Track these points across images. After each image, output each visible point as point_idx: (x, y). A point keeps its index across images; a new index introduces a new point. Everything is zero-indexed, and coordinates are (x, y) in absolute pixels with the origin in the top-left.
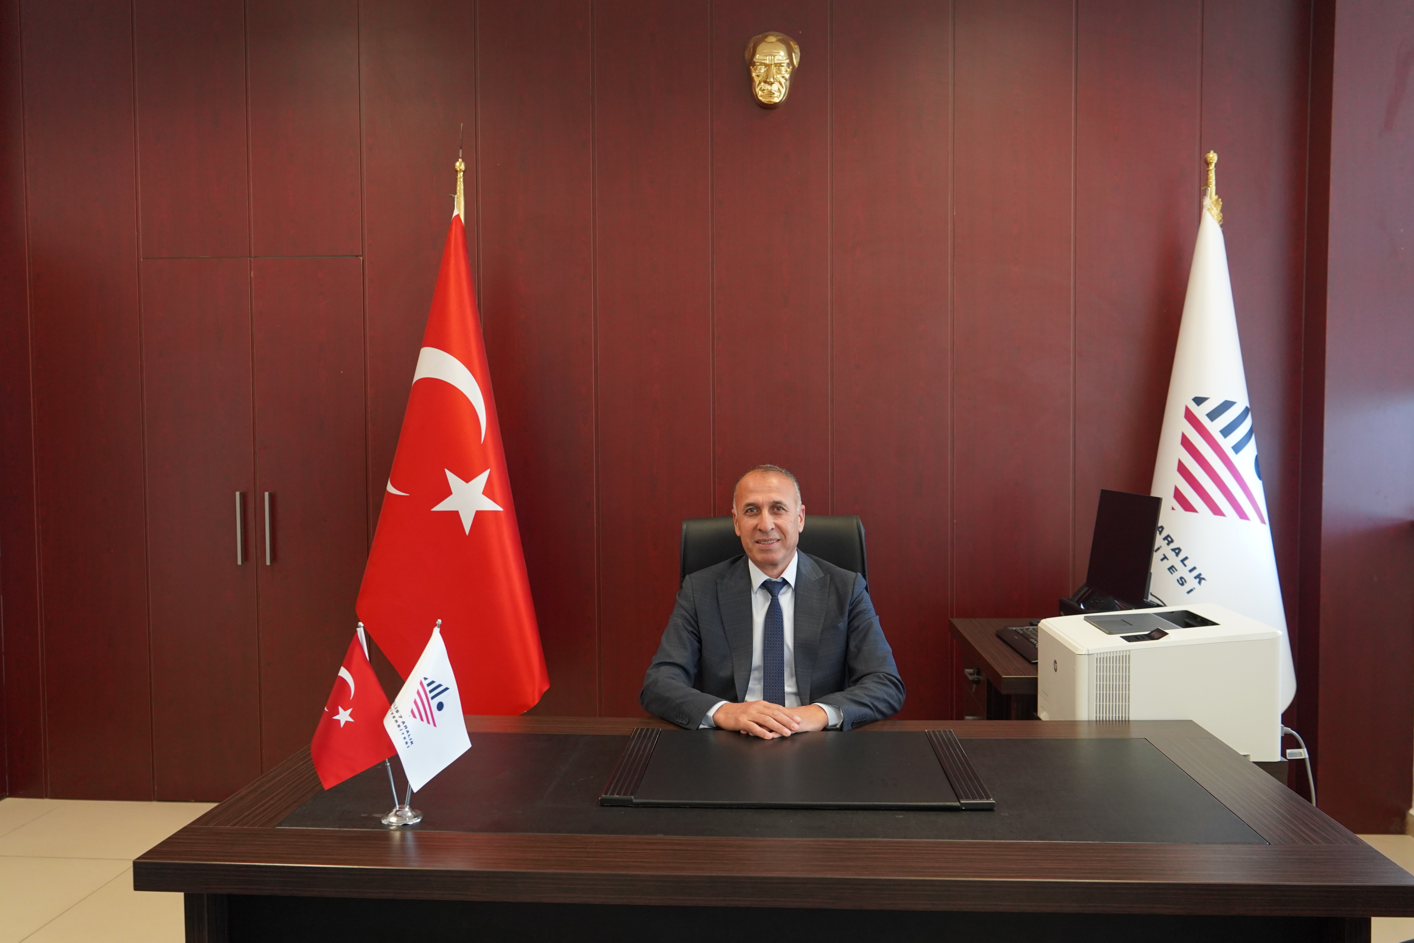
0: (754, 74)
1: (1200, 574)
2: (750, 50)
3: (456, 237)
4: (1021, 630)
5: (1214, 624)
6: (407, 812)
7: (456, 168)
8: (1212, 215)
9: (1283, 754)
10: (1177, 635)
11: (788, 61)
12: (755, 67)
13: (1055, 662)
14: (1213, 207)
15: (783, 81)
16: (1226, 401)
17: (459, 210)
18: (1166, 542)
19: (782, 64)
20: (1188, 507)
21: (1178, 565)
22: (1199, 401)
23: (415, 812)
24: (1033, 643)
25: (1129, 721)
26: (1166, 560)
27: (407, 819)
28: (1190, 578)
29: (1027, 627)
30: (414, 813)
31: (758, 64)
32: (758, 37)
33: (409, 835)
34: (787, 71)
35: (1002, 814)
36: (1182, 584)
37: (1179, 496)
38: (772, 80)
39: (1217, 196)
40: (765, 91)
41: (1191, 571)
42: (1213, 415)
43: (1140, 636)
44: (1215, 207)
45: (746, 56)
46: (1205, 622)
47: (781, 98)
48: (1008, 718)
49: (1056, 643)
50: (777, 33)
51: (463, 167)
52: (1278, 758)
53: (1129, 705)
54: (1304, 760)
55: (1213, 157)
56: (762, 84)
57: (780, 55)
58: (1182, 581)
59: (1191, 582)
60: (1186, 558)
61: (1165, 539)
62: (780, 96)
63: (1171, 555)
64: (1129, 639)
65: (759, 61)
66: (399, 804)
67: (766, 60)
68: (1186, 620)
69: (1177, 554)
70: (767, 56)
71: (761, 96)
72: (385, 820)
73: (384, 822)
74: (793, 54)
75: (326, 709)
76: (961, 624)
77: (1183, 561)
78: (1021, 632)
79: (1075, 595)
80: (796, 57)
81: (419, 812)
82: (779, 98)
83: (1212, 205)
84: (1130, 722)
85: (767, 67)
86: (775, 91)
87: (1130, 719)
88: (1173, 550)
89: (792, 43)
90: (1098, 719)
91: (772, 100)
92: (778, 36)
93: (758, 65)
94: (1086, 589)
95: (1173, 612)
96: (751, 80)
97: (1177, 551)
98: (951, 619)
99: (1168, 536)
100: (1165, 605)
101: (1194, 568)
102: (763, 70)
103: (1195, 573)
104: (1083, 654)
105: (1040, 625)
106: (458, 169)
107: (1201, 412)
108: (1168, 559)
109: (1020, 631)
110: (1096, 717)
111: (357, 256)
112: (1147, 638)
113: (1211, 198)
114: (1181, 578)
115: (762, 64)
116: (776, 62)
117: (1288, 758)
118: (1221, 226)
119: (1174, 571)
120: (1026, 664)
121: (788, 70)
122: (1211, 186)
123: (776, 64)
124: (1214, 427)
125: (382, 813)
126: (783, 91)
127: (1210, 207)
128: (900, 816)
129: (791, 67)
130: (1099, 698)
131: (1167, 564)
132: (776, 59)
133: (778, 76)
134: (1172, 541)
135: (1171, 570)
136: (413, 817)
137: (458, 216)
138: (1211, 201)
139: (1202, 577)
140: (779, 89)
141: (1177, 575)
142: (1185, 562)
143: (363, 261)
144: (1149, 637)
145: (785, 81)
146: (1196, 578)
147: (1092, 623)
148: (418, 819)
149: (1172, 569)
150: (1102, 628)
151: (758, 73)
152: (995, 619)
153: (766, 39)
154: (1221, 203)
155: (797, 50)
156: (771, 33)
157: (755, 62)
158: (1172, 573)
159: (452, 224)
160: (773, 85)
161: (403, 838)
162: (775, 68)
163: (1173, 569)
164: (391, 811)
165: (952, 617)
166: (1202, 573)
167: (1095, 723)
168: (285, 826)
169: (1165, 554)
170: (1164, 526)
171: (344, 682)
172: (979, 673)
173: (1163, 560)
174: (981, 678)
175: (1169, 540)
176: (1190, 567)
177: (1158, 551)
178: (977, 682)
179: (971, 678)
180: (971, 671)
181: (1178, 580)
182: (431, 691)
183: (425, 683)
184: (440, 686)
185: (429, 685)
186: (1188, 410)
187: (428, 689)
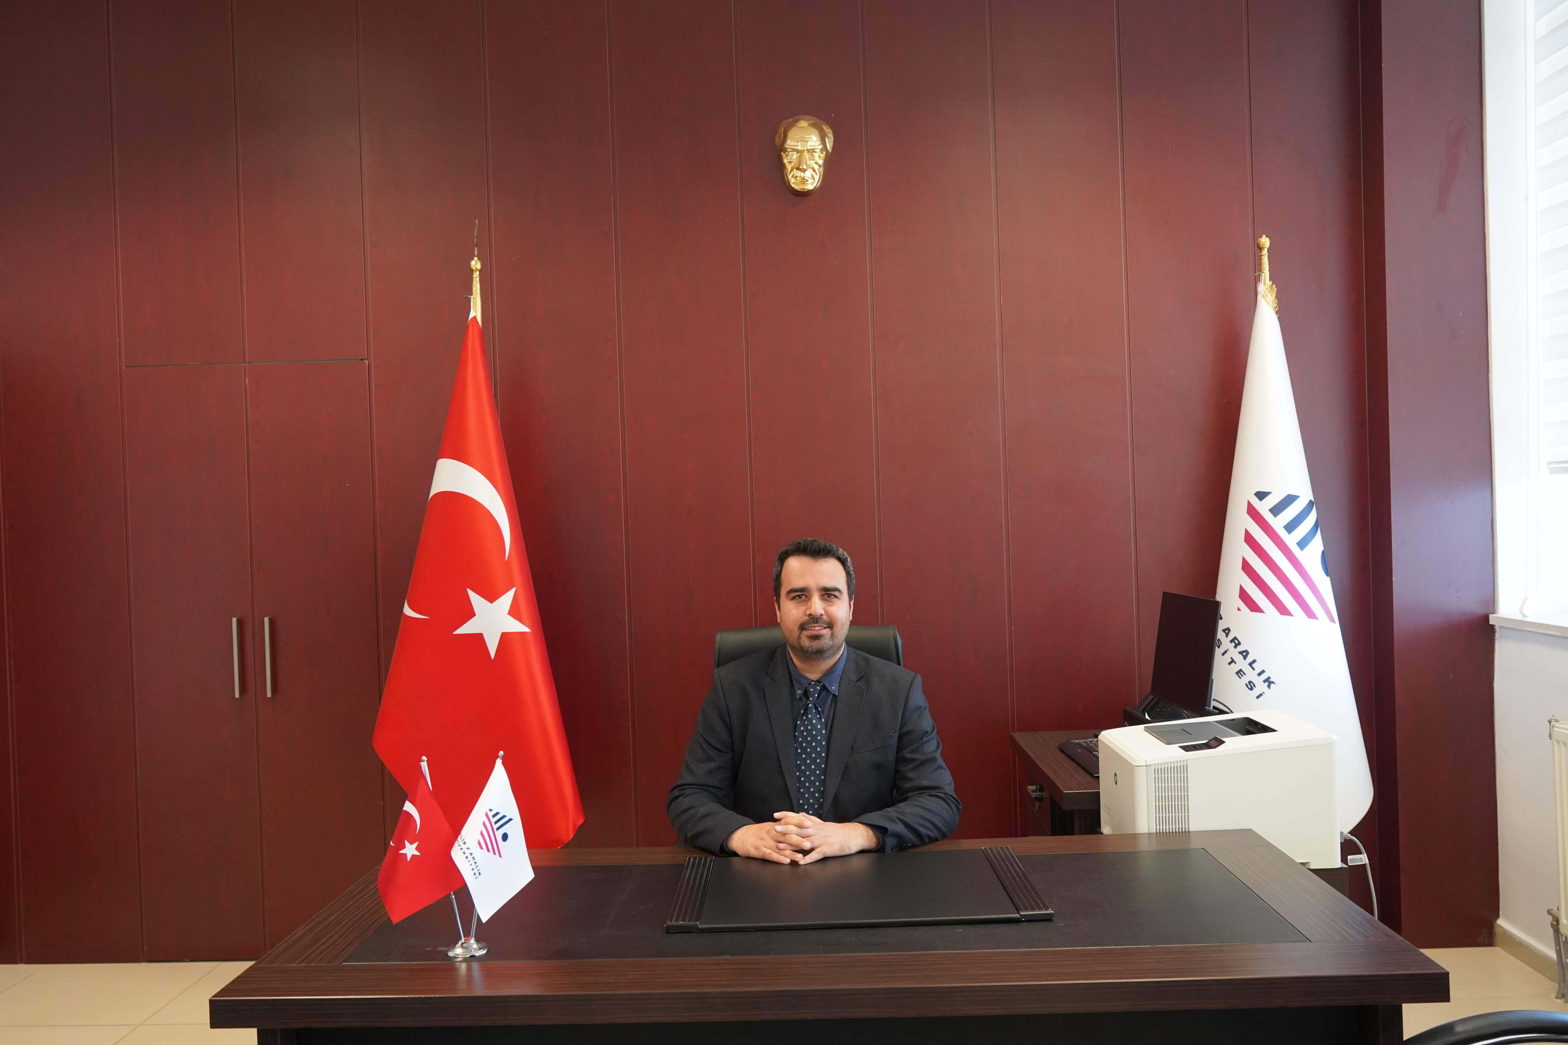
0: (785, 160)
1: (1269, 678)
2: (781, 135)
3: (473, 341)
4: (1085, 742)
5: (1273, 730)
6: (473, 943)
7: (471, 267)
8: (1266, 301)
10: (1235, 743)
11: (821, 147)
12: (787, 153)
13: (1116, 776)
14: (1268, 293)
15: (816, 167)
16: (1290, 495)
17: (476, 311)
18: (1233, 644)
19: (815, 150)
20: (1254, 607)
21: (1246, 669)
22: (1261, 495)
24: (1095, 756)
26: (1233, 664)
27: (473, 950)
28: (1259, 682)
29: (1091, 740)
30: (480, 944)
31: (790, 150)
32: (788, 120)
33: (476, 966)
34: (820, 157)
36: (1251, 689)
37: (1244, 596)
38: (805, 167)
39: (1271, 282)
40: (798, 178)
41: (1259, 675)
42: (1276, 510)
43: (1199, 745)
44: (1270, 293)
45: (777, 140)
47: (814, 185)
48: (1071, 833)
49: (1115, 756)
50: (808, 117)
51: (478, 266)
52: (1337, 864)
53: (1188, 816)
54: (1364, 865)
55: (1265, 241)
56: (795, 170)
57: (812, 141)
58: (1250, 686)
59: (1260, 686)
60: (1254, 661)
61: (1231, 642)
62: (813, 183)
63: (1239, 658)
64: (1187, 749)
65: (791, 147)
66: (464, 936)
67: (798, 146)
68: (1247, 727)
69: (1245, 658)
70: (798, 142)
71: (794, 183)
72: (452, 952)
73: (451, 954)
74: (826, 139)
75: (391, 843)
76: (1023, 739)
77: (1251, 664)
78: (1085, 745)
79: (1140, 704)
80: (829, 142)
81: (485, 944)
82: (812, 185)
83: (1266, 292)
84: (1190, 834)
85: (800, 154)
86: (809, 178)
87: (1190, 830)
88: (1241, 653)
89: (824, 127)
91: (806, 188)
92: (809, 120)
93: (790, 152)
94: (1152, 697)
95: (1236, 720)
96: (782, 166)
97: (1244, 654)
98: (1012, 733)
99: (1235, 638)
100: (1232, 712)
101: (1263, 672)
102: (795, 156)
103: (1264, 677)
104: (1141, 765)
105: (1099, 737)
106: (474, 268)
107: (1263, 508)
108: (1235, 663)
109: (1083, 743)
110: (1156, 829)
111: (363, 360)
112: (1204, 747)
113: (1265, 284)
114: (1250, 682)
115: (793, 150)
116: (809, 148)
117: (1349, 864)
118: (1277, 311)
120: (1089, 779)
121: (822, 156)
122: (1264, 271)
123: (808, 151)
124: (1278, 523)
125: (446, 946)
126: (817, 178)
127: (1264, 293)
129: (824, 153)
130: (1159, 810)
131: (1235, 668)
132: (808, 145)
133: (811, 162)
134: (1239, 644)
135: (1239, 674)
136: (479, 948)
137: (475, 318)
138: (1266, 287)
139: (1271, 680)
140: (812, 176)
141: (1245, 680)
142: (1253, 665)
144: (1208, 746)
145: (818, 167)
146: (1264, 682)
147: (1153, 732)
148: (484, 950)
149: (1240, 673)
150: (1161, 738)
151: (789, 160)
152: (1057, 732)
153: (797, 124)
154: (1276, 290)
155: (830, 134)
156: (802, 117)
157: (786, 148)
158: (1240, 678)
159: (468, 327)
160: (806, 172)
161: (470, 970)
162: (807, 154)
163: (1242, 673)
164: (457, 943)
165: (1013, 731)
166: (1271, 677)
168: (352, 962)
169: (1231, 658)
170: (1230, 628)
171: (409, 815)
172: (1041, 790)
173: (1230, 664)
174: (1044, 794)
175: (1236, 642)
176: (1258, 671)
177: (1223, 654)
178: (1040, 799)
179: (1033, 795)
180: (1033, 788)
181: (1246, 684)
182: (496, 823)
183: (491, 814)
184: (504, 817)
185: (494, 816)
186: (1250, 506)
187: (493, 820)
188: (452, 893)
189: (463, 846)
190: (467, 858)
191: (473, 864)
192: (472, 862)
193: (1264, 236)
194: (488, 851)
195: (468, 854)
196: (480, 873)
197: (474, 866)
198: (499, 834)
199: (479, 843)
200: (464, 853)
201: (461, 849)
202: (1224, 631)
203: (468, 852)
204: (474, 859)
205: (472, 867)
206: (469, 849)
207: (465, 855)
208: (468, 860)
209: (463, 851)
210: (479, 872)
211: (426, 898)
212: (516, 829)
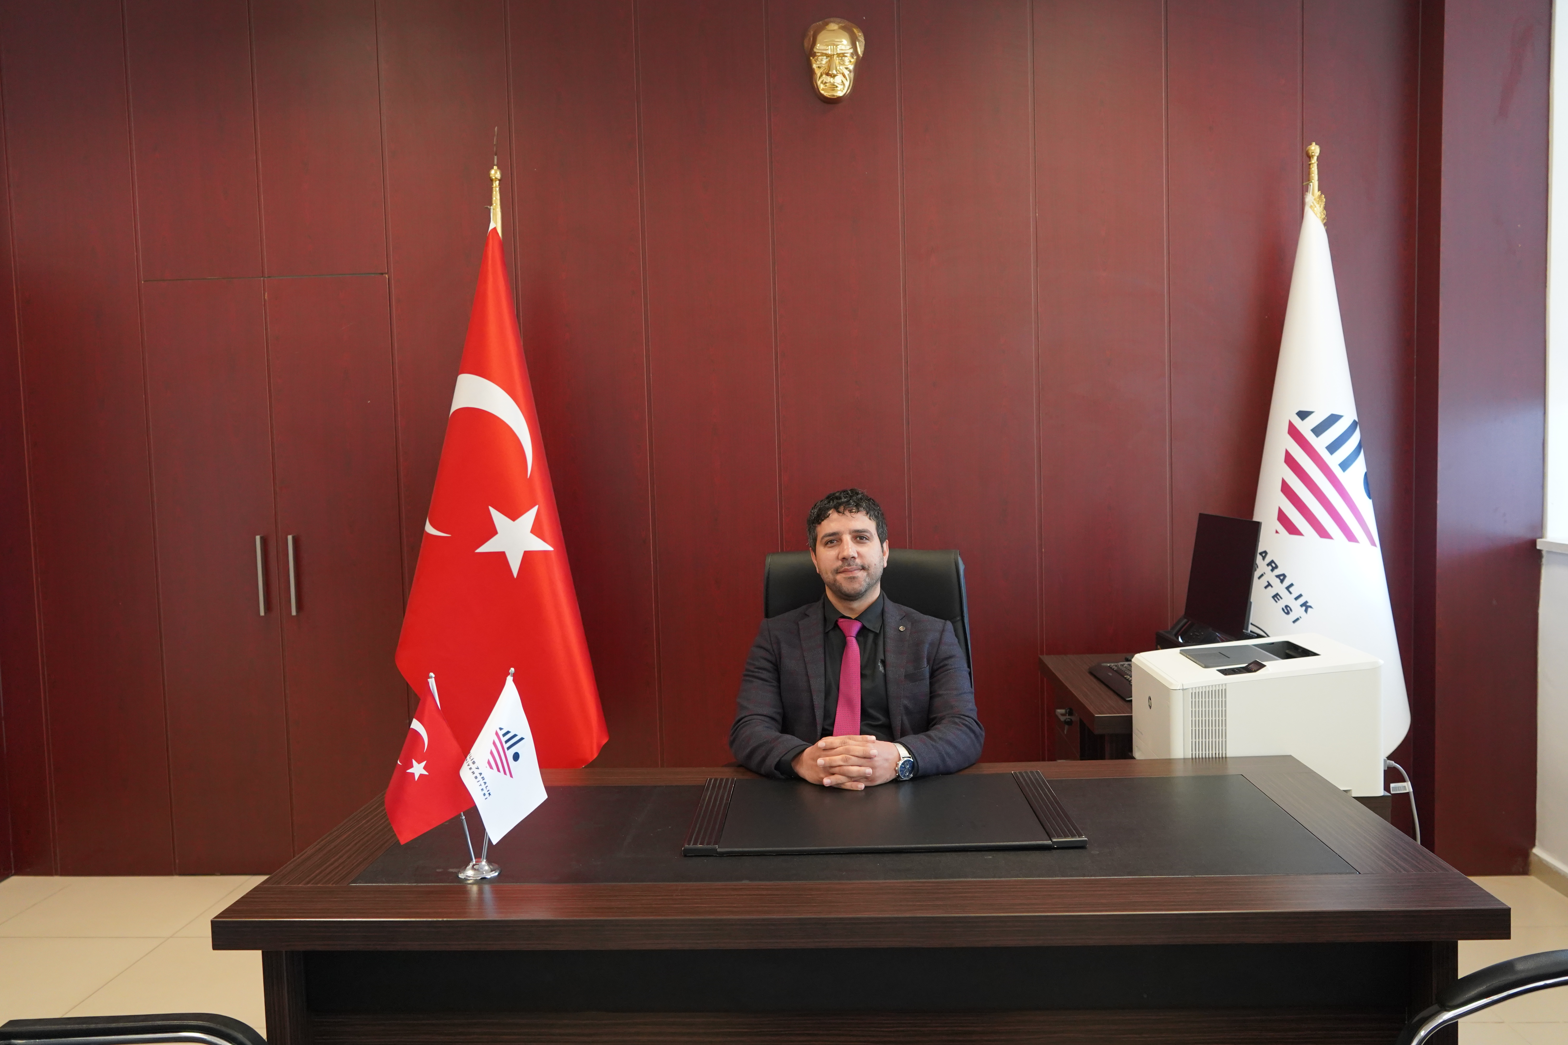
0: (814, 65)
1: (1306, 602)
2: (810, 39)
3: (493, 253)
4: (1116, 666)
5: (1315, 654)
6: (484, 866)
7: (491, 176)
8: (1314, 212)
9: (1387, 788)
10: (1275, 667)
11: (851, 51)
12: (816, 58)
13: (1150, 698)
14: (1316, 204)
15: (846, 73)
16: (1332, 415)
17: (496, 222)
18: (1270, 568)
19: (846, 55)
20: (1292, 529)
21: (1283, 593)
22: (1303, 415)
23: (492, 865)
24: (1128, 680)
25: (1226, 757)
26: (1270, 587)
27: (484, 872)
28: (1296, 606)
29: (1122, 663)
30: (491, 867)
31: (819, 54)
32: (818, 23)
33: (487, 888)
34: (850, 61)
35: (1092, 852)
36: (1288, 613)
37: (1282, 518)
38: (834, 72)
39: (1320, 192)
40: (827, 84)
41: (1296, 599)
42: (1318, 431)
43: (1237, 668)
44: (1318, 203)
45: (806, 45)
46: (1306, 653)
47: (844, 92)
48: (1102, 758)
49: (1149, 679)
50: (839, 20)
51: (498, 175)
52: (1380, 792)
53: (1226, 741)
54: (1408, 794)
55: (1315, 149)
56: (824, 76)
57: (843, 45)
58: (1287, 610)
59: (1297, 611)
60: (1292, 585)
61: (1268, 565)
62: (843, 89)
63: (1276, 582)
64: (1225, 672)
65: (820, 51)
66: (475, 858)
67: (828, 50)
68: (1287, 651)
69: (1282, 581)
70: (828, 46)
71: (823, 89)
72: (462, 874)
73: (461, 876)
74: (857, 43)
75: (399, 762)
76: (1052, 662)
77: (1288, 588)
78: (1115, 668)
79: (1173, 628)
80: (860, 46)
81: (496, 866)
82: (842, 91)
83: (1315, 202)
84: (1228, 759)
85: (829, 58)
86: (838, 84)
87: (1227, 756)
88: (1278, 576)
89: (855, 30)
90: (1194, 757)
91: (835, 94)
92: (840, 23)
93: (819, 56)
94: (1185, 620)
95: (1273, 643)
96: (811, 72)
97: (1282, 578)
98: (1041, 657)
99: (1273, 561)
100: (1268, 636)
101: (1300, 596)
102: (825, 60)
103: (1301, 601)
104: (1178, 689)
105: (1133, 660)
106: (494, 178)
107: (1305, 427)
108: (1272, 587)
109: (1114, 667)
110: (1192, 754)
111: (382, 274)
112: (1245, 671)
113: (1313, 194)
114: (1287, 606)
115: (823, 54)
116: (839, 52)
117: (1392, 792)
118: (1325, 225)
119: (1279, 600)
120: (1121, 703)
121: (852, 60)
122: (1313, 181)
123: (838, 55)
124: (1320, 444)
125: (457, 868)
126: (847, 83)
127: (1312, 204)
128: (989, 856)
129: (855, 57)
130: (1195, 734)
131: (1271, 592)
132: (838, 49)
133: (841, 67)
134: (1276, 567)
135: (1276, 599)
136: (490, 870)
137: (495, 229)
138: (1314, 198)
139: (1308, 604)
140: (842, 82)
141: (1282, 604)
142: (1291, 589)
143: (389, 279)
144: (1247, 670)
145: (849, 73)
146: (1302, 606)
147: (1187, 656)
148: (495, 872)
149: (1276, 597)
150: (1198, 662)
151: (819, 64)
152: (1088, 655)
153: (827, 27)
154: (1324, 200)
155: (861, 38)
156: (832, 19)
157: (815, 52)
158: (1276, 602)
159: (488, 238)
160: (836, 78)
161: (481, 892)
162: (837, 58)
163: (1278, 597)
164: (468, 864)
165: (1042, 654)
166: (1308, 601)
167: (1191, 760)
168: (360, 883)
169: (1268, 582)
170: (1267, 551)
171: (416, 734)
172: (1071, 713)
173: (1266, 587)
174: (1073, 718)
175: (1273, 565)
176: (1295, 595)
177: (1259, 578)
178: (1069, 723)
179: (1062, 718)
180: (1063, 711)
181: (1283, 609)
182: (507, 742)
183: (501, 733)
184: (515, 736)
185: (504, 735)
186: (1291, 426)
187: (504, 739)
188: (462, 813)
189: (472, 765)
190: (476, 778)
191: (483, 784)
192: (482, 782)
193: (1314, 144)
194: (499, 770)
195: (477, 774)
196: (489, 794)
197: (483, 786)
198: (510, 754)
199: (489, 763)
200: (473, 773)
201: (470, 769)
202: (1261, 554)
203: (477, 772)
204: (483, 780)
205: (481, 787)
206: (478, 768)
207: (475, 775)
208: (478, 780)
209: (472, 771)
210: (489, 792)
211: (435, 817)
212: (528, 749)
